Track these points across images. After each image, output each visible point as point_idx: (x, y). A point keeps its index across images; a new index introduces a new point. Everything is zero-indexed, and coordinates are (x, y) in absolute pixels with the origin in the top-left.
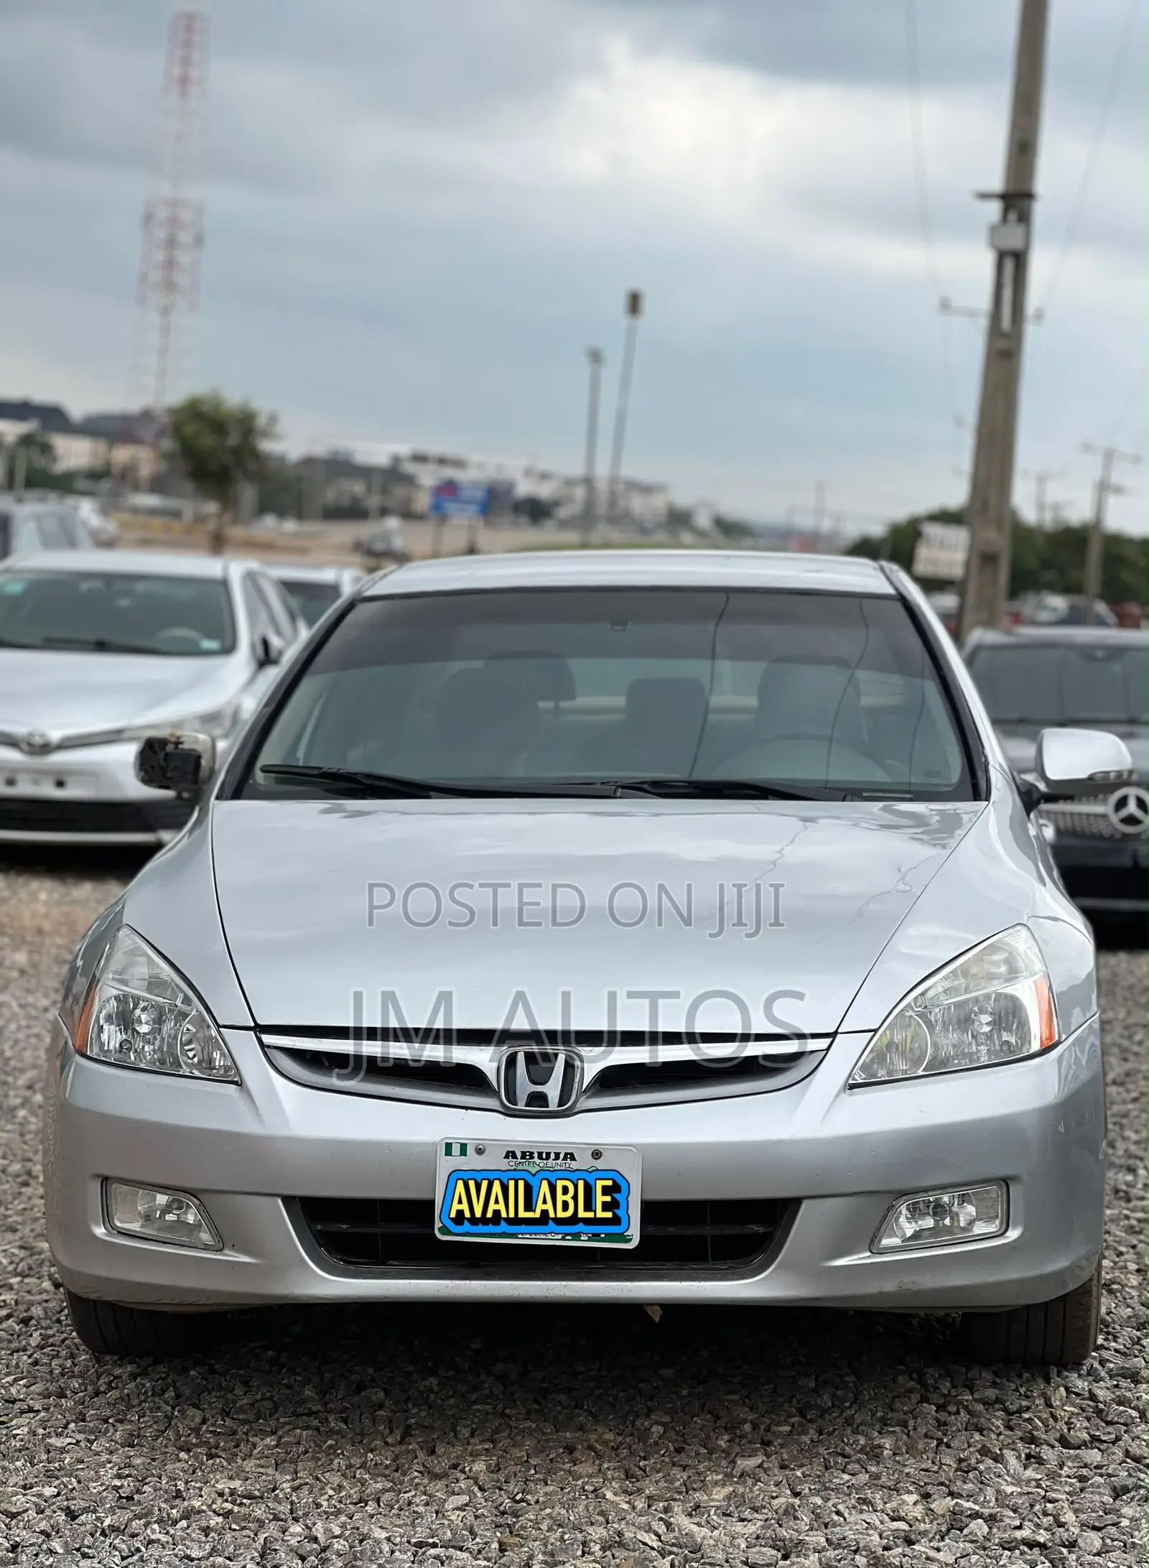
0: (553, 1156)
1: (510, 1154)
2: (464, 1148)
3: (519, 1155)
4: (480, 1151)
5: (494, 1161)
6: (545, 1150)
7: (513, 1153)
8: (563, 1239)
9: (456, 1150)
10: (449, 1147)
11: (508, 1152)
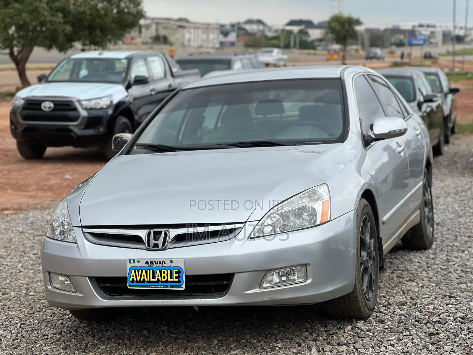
0: (159, 263)
1: (147, 262)
2: (134, 261)
3: (149, 263)
4: (138, 262)
5: (142, 264)
6: (157, 261)
7: (148, 262)
8: (163, 287)
9: (132, 261)
10: (130, 260)
11: (146, 262)
